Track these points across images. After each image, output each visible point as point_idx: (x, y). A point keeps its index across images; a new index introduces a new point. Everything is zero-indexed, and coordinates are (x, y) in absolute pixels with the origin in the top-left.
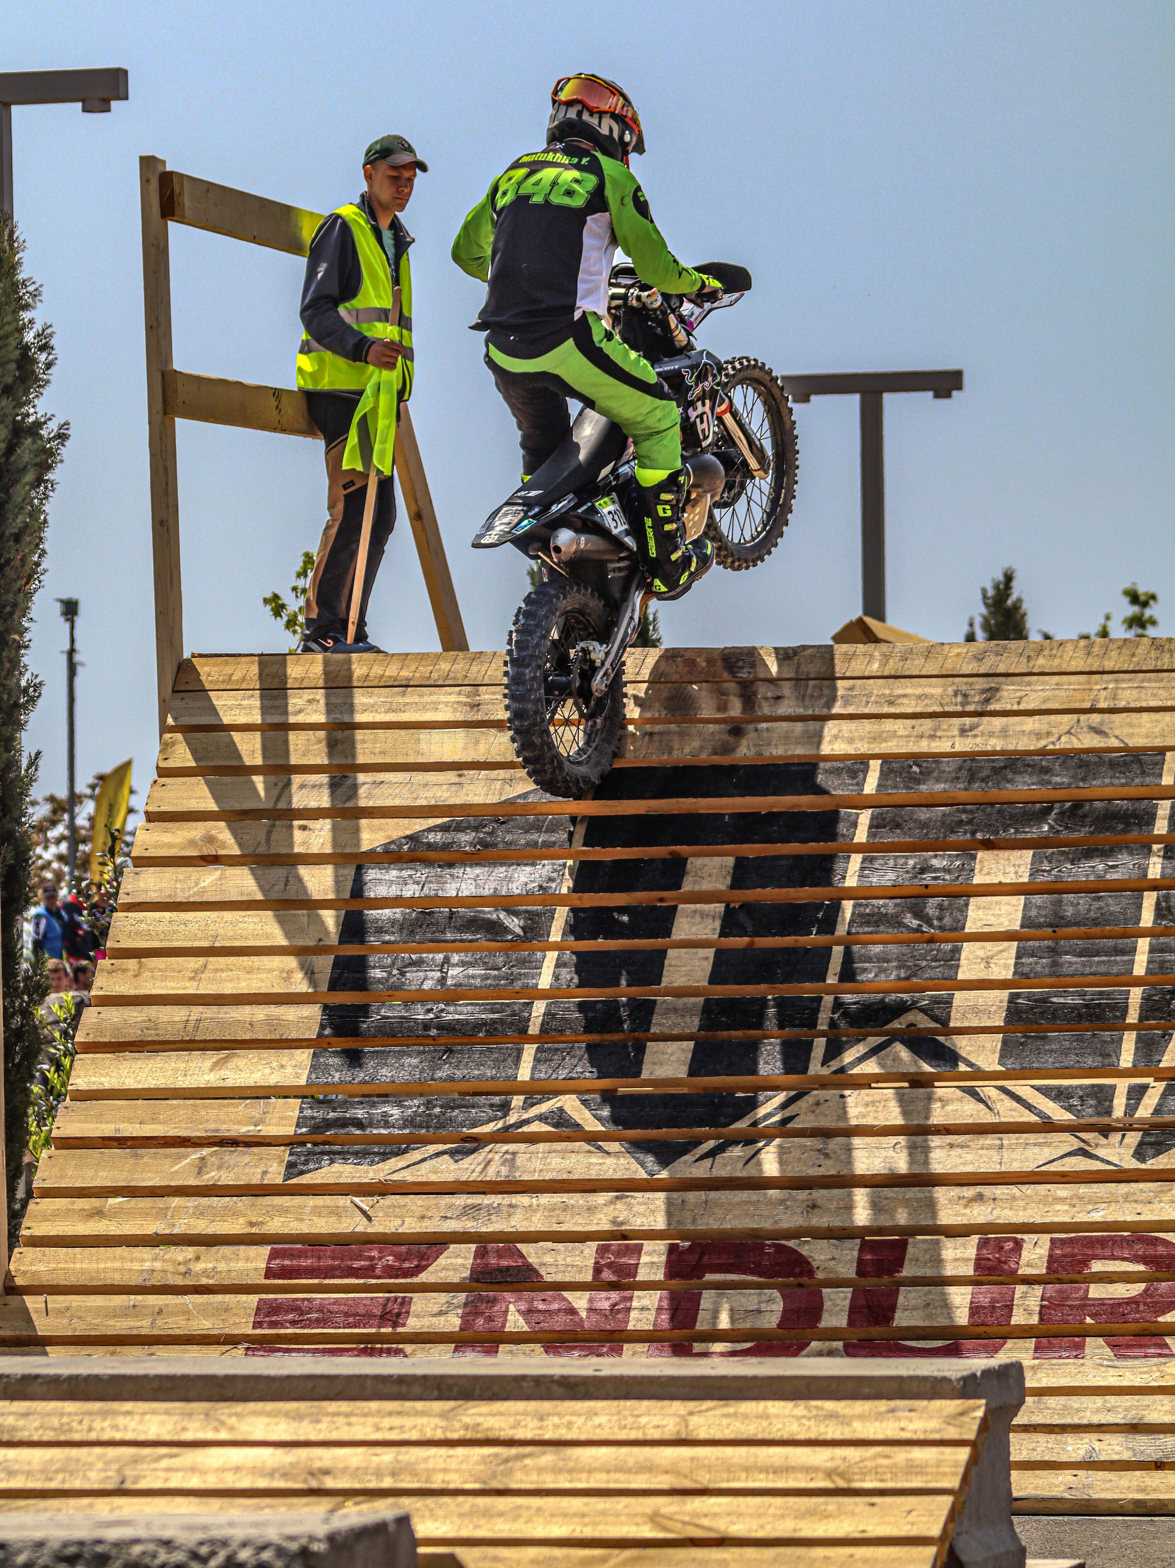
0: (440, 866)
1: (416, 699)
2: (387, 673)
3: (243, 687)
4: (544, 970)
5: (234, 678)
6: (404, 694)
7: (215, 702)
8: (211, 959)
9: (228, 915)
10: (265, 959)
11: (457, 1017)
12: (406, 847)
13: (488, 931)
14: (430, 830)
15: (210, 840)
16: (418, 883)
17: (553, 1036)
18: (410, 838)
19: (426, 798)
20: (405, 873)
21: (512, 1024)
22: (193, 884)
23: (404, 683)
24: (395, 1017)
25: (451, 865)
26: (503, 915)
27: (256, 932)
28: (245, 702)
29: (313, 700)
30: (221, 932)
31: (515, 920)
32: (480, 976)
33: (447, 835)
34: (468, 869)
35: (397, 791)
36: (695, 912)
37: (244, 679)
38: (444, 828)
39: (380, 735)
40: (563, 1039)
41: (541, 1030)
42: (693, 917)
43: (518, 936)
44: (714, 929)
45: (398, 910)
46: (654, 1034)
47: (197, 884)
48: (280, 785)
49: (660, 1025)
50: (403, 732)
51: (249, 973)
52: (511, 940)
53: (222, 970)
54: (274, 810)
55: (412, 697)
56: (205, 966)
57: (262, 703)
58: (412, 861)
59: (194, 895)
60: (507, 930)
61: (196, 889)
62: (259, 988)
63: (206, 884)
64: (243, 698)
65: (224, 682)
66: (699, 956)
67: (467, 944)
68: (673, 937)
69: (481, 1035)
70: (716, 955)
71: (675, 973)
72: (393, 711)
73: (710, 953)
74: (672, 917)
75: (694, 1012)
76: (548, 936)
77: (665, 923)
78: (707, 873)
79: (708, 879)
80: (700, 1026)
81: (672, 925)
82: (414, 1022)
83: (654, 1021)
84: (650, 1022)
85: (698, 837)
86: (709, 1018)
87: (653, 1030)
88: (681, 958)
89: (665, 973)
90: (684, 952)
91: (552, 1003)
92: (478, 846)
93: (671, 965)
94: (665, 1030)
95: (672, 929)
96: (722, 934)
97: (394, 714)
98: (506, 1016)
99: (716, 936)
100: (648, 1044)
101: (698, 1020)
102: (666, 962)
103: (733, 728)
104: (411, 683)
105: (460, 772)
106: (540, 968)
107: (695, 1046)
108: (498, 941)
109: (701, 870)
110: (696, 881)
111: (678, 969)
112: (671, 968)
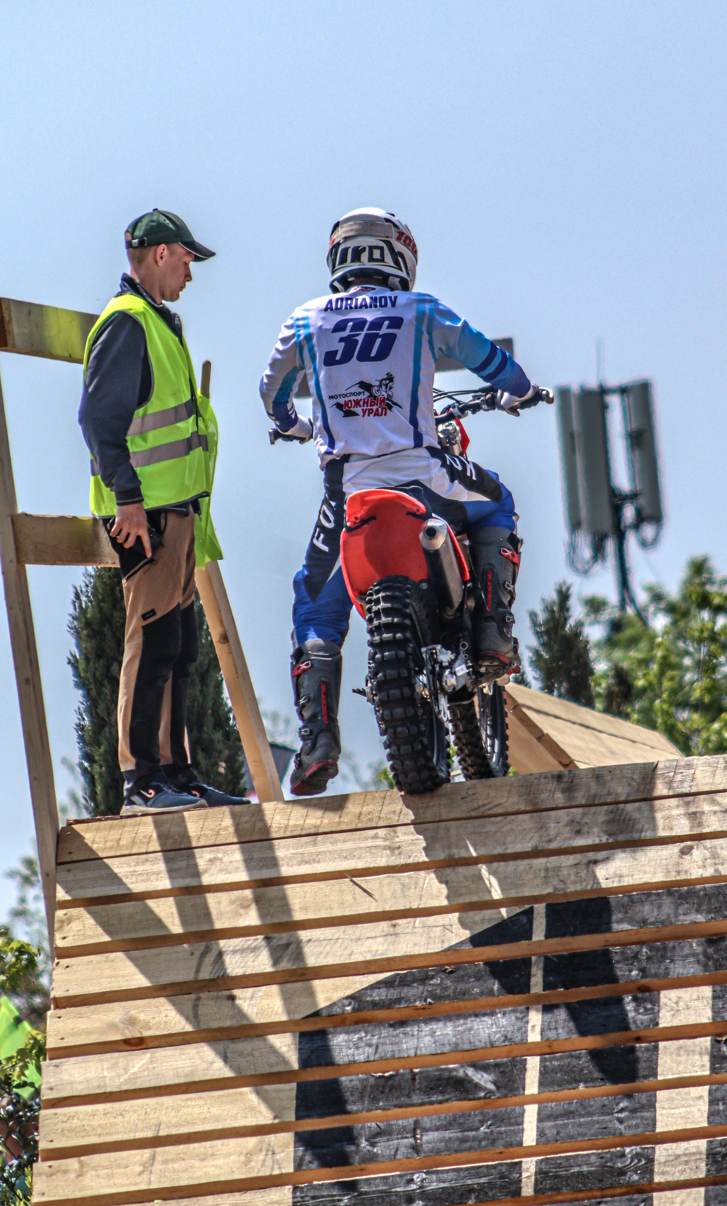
0: (391, 1026)
1: (330, 847)
2: (292, 823)
3: (134, 851)
4: (526, 1126)
5: (123, 842)
6: (315, 844)
7: (116, 870)
8: (159, 1150)
9: (167, 1100)
10: (218, 1143)
11: (442, 1185)
12: (348, 1008)
13: (456, 1089)
14: (372, 987)
15: (132, 1022)
16: (370, 1045)
17: (550, 1196)
18: (351, 997)
19: (361, 953)
20: (356, 1037)
21: (502, 1187)
22: (122, 1071)
23: (312, 831)
24: (374, 1192)
25: (402, 1023)
26: (470, 1072)
27: (202, 1116)
28: (140, 868)
29: (216, 859)
30: (164, 1119)
31: (485, 1075)
32: (458, 1139)
33: (392, 991)
34: (423, 1025)
35: (328, 948)
36: (680, 1048)
37: (133, 843)
38: (387, 984)
39: (298, 890)
40: (560, 1198)
41: (536, 1191)
42: (678, 1055)
43: (490, 1092)
44: (703, 1066)
45: (354, 1077)
46: (658, 1184)
47: (126, 1070)
48: (197, 954)
49: (663, 1173)
50: (322, 884)
51: (203, 1160)
52: (485, 1097)
53: (173, 1161)
54: (196, 981)
55: (324, 845)
56: (153, 1157)
57: (167, 866)
58: (357, 1022)
59: (126, 1082)
60: (477, 1087)
61: (126, 1076)
62: (218, 1175)
63: (136, 1069)
64: (137, 864)
65: (111, 848)
66: (693, 1095)
67: (436, 1106)
68: (660, 1078)
69: (470, 1202)
70: (710, 1093)
71: (669, 1115)
72: (307, 862)
73: (704, 1091)
74: (654, 1057)
75: (698, 1157)
76: (524, 1089)
77: (648, 1064)
78: (684, 1006)
79: (687, 1012)
80: (708, 1171)
81: (657, 1064)
82: (396, 1196)
83: (656, 1170)
84: (652, 1172)
85: (667, 968)
86: (715, 1162)
87: (657, 1179)
88: (673, 1100)
89: (659, 1117)
90: (674, 1092)
91: (542, 1160)
92: (429, 1000)
93: (663, 1108)
94: (670, 1179)
95: (657, 1068)
96: (713, 1070)
97: (307, 866)
98: (494, 1179)
99: (707, 1073)
100: (655, 1194)
101: (704, 1164)
102: (657, 1105)
103: (684, 847)
104: (321, 831)
105: (394, 922)
106: (522, 1123)
107: (707, 1192)
108: (470, 1100)
109: (677, 1003)
110: (673, 1015)
111: (672, 1111)
112: (664, 1112)
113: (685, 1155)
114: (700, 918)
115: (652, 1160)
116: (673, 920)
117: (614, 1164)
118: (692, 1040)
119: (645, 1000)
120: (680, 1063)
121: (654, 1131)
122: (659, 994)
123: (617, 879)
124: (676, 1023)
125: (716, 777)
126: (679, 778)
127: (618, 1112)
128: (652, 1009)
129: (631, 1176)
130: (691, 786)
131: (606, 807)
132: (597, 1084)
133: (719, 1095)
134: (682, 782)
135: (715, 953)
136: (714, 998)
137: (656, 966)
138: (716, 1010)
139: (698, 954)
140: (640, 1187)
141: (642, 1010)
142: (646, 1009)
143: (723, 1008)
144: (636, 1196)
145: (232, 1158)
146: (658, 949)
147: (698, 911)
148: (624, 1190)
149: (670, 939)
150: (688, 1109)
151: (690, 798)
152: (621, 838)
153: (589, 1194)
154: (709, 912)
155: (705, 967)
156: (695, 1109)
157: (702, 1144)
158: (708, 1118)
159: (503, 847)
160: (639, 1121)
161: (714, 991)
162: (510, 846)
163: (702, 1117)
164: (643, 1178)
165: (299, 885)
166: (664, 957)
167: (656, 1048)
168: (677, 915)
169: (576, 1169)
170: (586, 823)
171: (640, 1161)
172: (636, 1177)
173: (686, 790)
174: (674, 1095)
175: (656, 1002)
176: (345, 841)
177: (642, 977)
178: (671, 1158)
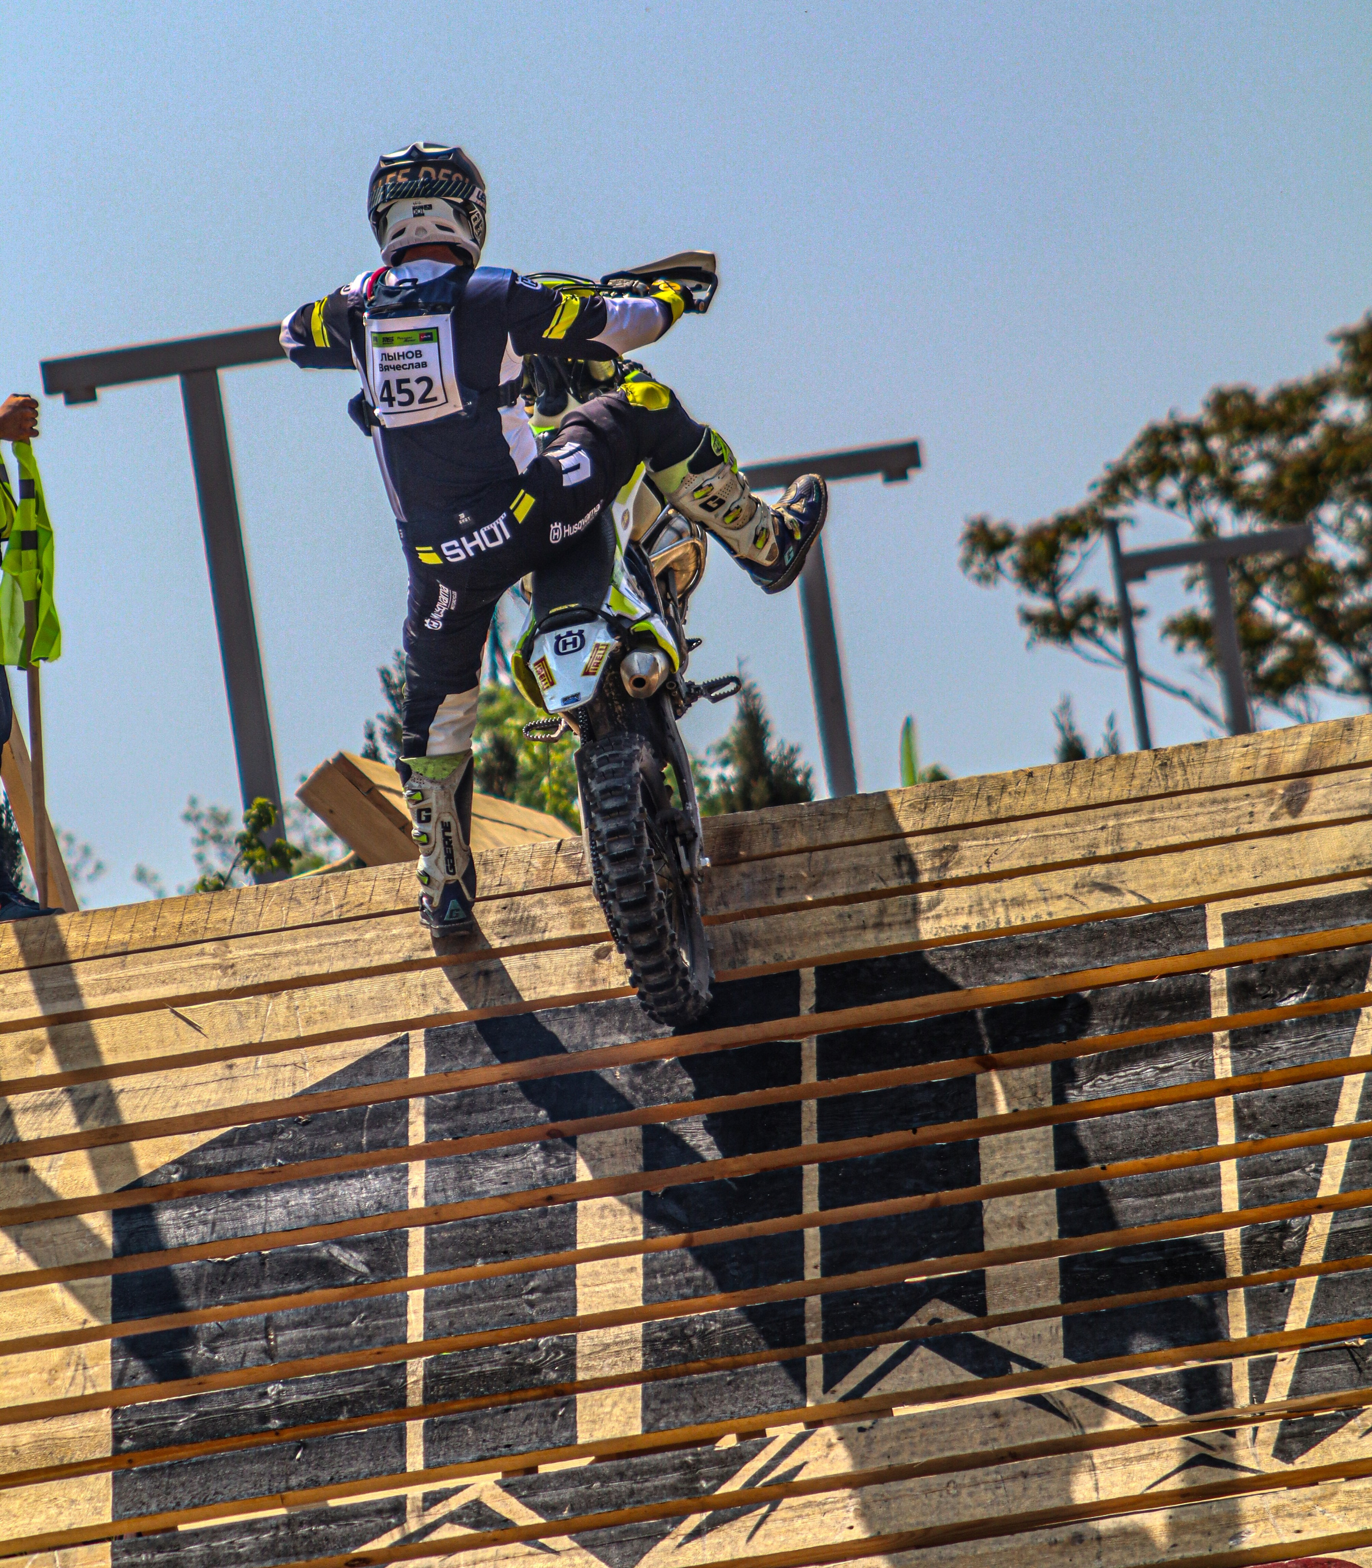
0: (231, 1196)
1: (143, 970)
2: (92, 940)
4: (410, 1317)
6: (124, 966)
10: (13, 1358)
11: (304, 1398)
12: (175, 1176)
13: (318, 1274)
14: (205, 1148)
16: (205, 1223)
17: (443, 1405)
18: (179, 1162)
19: (188, 1104)
20: (186, 1213)
21: (382, 1397)
23: (120, 949)
24: (216, 1411)
25: (245, 1192)
26: (336, 1251)
31: (354, 1255)
32: (323, 1338)
33: (230, 1151)
34: (272, 1193)
35: (146, 1100)
36: (604, 1208)
38: (224, 1142)
39: (103, 1026)
40: (457, 1406)
41: (425, 1399)
42: (602, 1217)
43: (363, 1275)
44: (634, 1229)
45: (187, 1264)
46: (583, 1382)
49: (588, 1368)
50: (135, 1017)
52: (355, 1283)
55: (136, 967)
58: (188, 1194)
60: (345, 1269)
62: (14, 1399)
66: (622, 1267)
67: (294, 1297)
68: (579, 1247)
69: (341, 1418)
70: (646, 1263)
71: (592, 1294)
72: (114, 991)
73: (637, 1260)
74: (571, 1221)
75: (632, 1345)
76: (406, 1271)
77: (564, 1229)
78: (608, 1154)
79: (611, 1161)
80: (646, 1362)
81: (575, 1229)
82: (245, 1414)
83: (579, 1365)
84: (573, 1367)
85: (584, 1105)
86: (654, 1350)
87: (581, 1376)
88: (597, 1274)
89: (580, 1297)
90: (598, 1265)
91: (432, 1360)
92: (279, 1161)
93: (585, 1286)
94: (597, 1375)
95: (575, 1235)
96: (647, 1233)
97: (116, 994)
98: (371, 1386)
99: (640, 1237)
100: (578, 1396)
101: (639, 1354)
102: (578, 1282)
103: (600, 950)
104: (130, 949)
105: (229, 1062)
106: (405, 1314)
107: (645, 1390)
108: (336, 1287)
109: (598, 1150)
110: (594, 1166)
111: (597, 1289)
112: (586, 1290)
113: (616, 1344)
115: (574, 1353)
116: (590, 1043)
117: (525, 1359)
118: (619, 1197)
119: (556, 1148)
120: (604, 1227)
121: (574, 1315)
122: (575, 1140)
124: (598, 1175)
127: (527, 1293)
128: (567, 1159)
129: (547, 1373)
131: (497, 902)
132: (500, 1259)
133: (656, 1265)
135: (645, 1082)
136: (646, 1140)
137: (570, 1103)
138: (649, 1156)
139: (623, 1086)
140: (560, 1387)
141: (553, 1162)
142: (559, 1160)
143: (657, 1153)
144: (554, 1400)
145: (31, 1376)
147: (621, 1030)
148: (538, 1392)
150: (618, 1285)
152: (518, 941)
153: (494, 1400)
154: (635, 1031)
156: (626, 1285)
157: (637, 1329)
158: (644, 1295)
159: (368, 959)
161: (645, 1132)
162: (376, 957)
163: (635, 1294)
164: (562, 1376)
165: (106, 1020)
166: (579, 1092)
167: (574, 1209)
168: (594, 1036)
169: (477, 1369)
171: (557, 1354)
172: (553, 1375)
174: (598, 1268)
175: (570, 1150)
176: (162, 961)
177: (552, 1119)
178: (598, 1349)
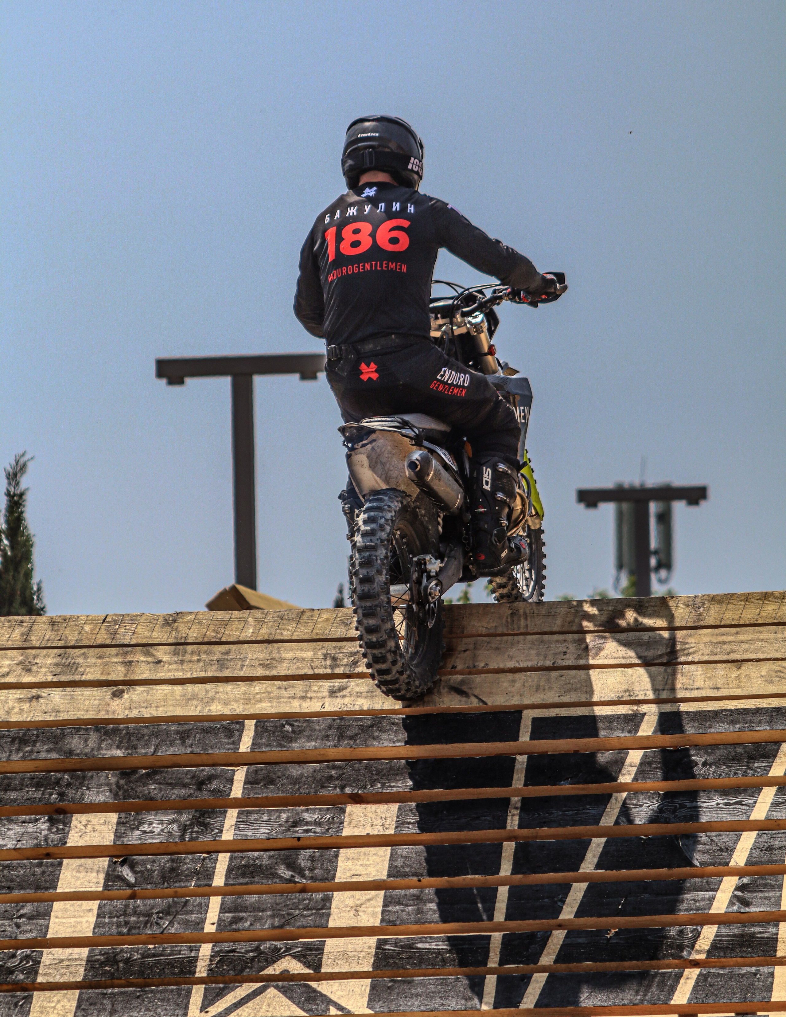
36: (81, 865)
42: (78, 872)
44: (98, 883)
46: (40, 984)
49: (45, 975)
66: (84, 908)
68: (59, 890)
70: (100, 907)
71: (60, 924)
73: (95, 905)
74: (57, 872)
75: (79, 962)
77: (51, 877)
78: (91, 829)
79: (93, 834)
80: (85, 976)
81: (58, 879)
83: (40, 971)
84: (36, 973)
85: (82, 794)
86: (93, 968)
87: (40, 979)
88: (66, 910)
89: (51, 925)
90: (68, 904)
93: (57, 917)
94: (51, 980)
95: (58, 882)
96: (106, 886)
99: (100, 889)
100: (35, 993)
101: (83, 969)
102: (52, 914)
103: (116, 691)
107: (80, 994)
109: (85, 826)
110: (81, 836)
111: (64, 921)
112: (57, 920)
113: (69, 960)
114: (119, 753)
115: (39, 963)
116: (96, 753)
117: (5, 963)
118: (92, 859)
119: (58, 821)
120: (78, 879)
121: (45, 937)
122: (72, 817)
123: (54, 714)
124: (82, 843)
125: (154, 633)
126: (122, 630)
127: (17, 918)
129: (17, 975)
130: (131, 639)
131: (55, 651)
132: (4, 892)
133: (106, 909)
134: (125, 634)
135: (126, 784)
136: (118, 823)
137: (74, 792)
138: (118, 834)
139: (111, 784)
140: (24, 985)
141: (54, 830)
142: (58, 829)
143: (124, 833)
144: (18, 993)
146: (78, 777)
147: (118, 747)
148: (10, 987)
149: (90, 770)
150: (78, 920)
151: (129, 649)
152: (64, 678)
154: (127, 749)
155: (116, 795)
156: (84, 920)
157: (84, 952)
158: (94, 928)
160: (33, 927)
161: (119, 818)
163: (89, 927)
164: (28, 978)
166: (82, 785)
167: (60, 864)
168: (99, 748)
170: (36, 663)
171: (28, 962)
172: (21, 977)
173: (127, 642)
174: (68, 906)
175: (67, 823)
177: (60, 801)
178: (56, 962)
